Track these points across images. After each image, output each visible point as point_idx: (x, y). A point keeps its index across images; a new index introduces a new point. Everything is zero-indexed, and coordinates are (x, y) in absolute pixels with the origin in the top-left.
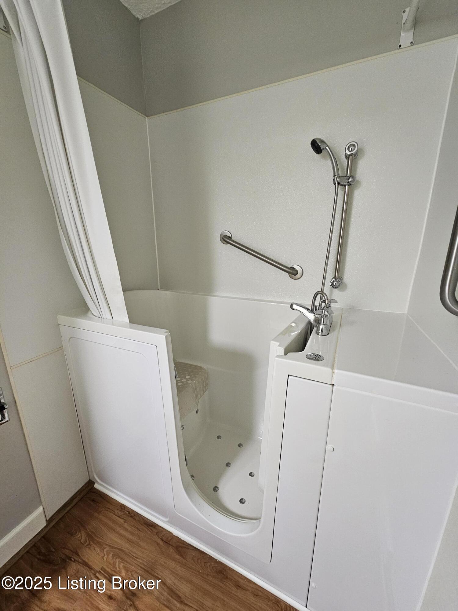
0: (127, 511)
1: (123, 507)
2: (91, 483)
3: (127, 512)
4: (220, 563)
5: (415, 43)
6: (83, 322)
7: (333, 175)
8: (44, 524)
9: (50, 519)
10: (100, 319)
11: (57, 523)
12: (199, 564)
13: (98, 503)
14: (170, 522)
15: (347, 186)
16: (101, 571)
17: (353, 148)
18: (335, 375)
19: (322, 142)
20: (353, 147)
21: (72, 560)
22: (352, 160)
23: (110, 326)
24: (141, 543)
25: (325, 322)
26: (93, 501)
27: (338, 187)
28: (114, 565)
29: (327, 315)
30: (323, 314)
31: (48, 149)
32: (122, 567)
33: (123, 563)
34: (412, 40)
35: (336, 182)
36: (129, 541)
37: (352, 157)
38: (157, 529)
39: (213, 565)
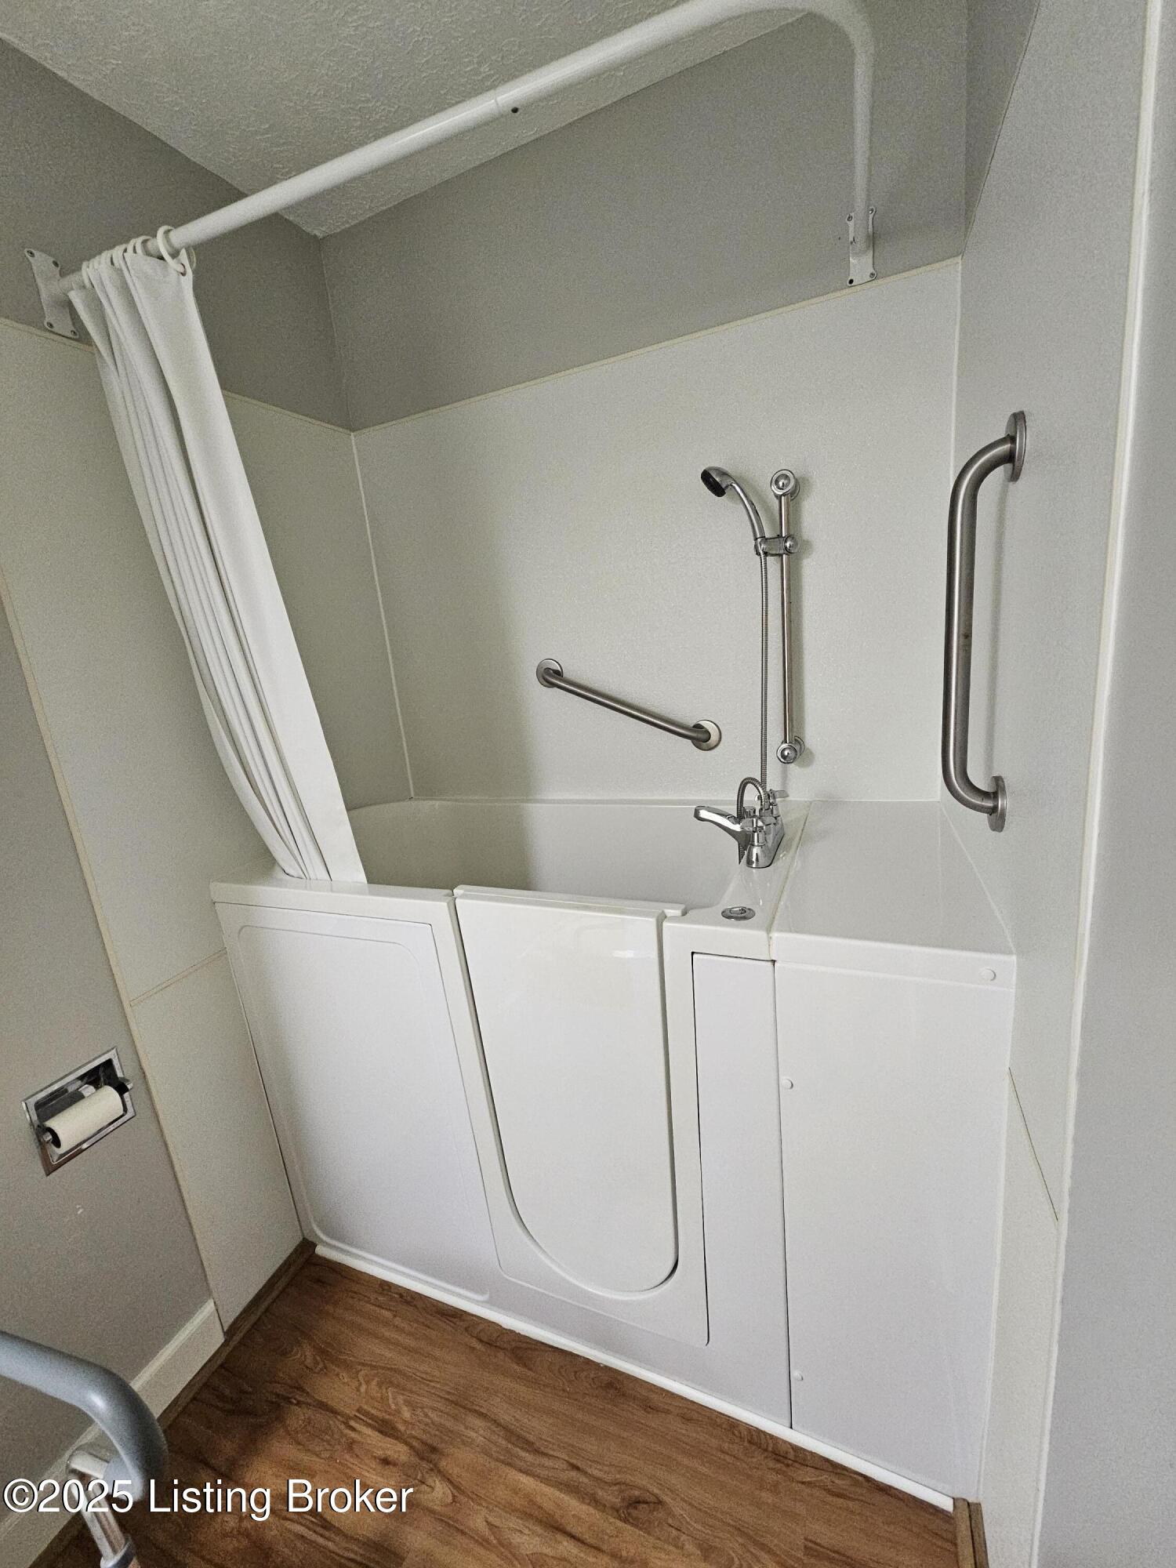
0: (397, 1293)
1: (385, 1287)
2: (307, 1246)
3: (396, 1296)
4: (608, 1369)
5: (879, 274)
6: (265, 892)
7: (752, 538)
8: (220, 1339)
9: (228, 1330)
10: (304, 881)
11: (249, 1335)
12: (563, 1376)
13: (330, 1285)
14: (491, 1303)
15: (784, 556)
16: (357, 1414)
17: (785, 482)
18: (774, 942)
19: (724, 474)
20: (785, 479)
21: (291, 1403)
22: (788, 504)
23: (326, 893)
24: (437, 1353)
25: (760, 840)
26: (319, 1281)
27: (765, 559)
28: (384, 1399)
29: (762, 827)
30: (755, 826)
31: (176, 553)
32: (402, 1402)
33: (403, 1394)
34: (872, 271)
35: (761, 552)
36: (410, 1350)
37: (788, 498)
38: (464, 1321)
39: (592, 1376)
